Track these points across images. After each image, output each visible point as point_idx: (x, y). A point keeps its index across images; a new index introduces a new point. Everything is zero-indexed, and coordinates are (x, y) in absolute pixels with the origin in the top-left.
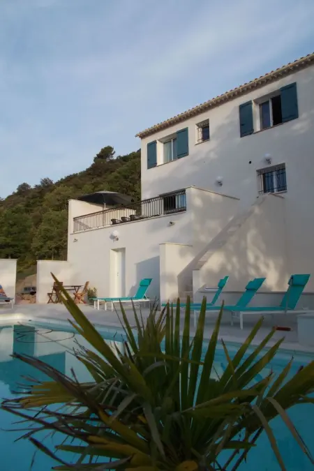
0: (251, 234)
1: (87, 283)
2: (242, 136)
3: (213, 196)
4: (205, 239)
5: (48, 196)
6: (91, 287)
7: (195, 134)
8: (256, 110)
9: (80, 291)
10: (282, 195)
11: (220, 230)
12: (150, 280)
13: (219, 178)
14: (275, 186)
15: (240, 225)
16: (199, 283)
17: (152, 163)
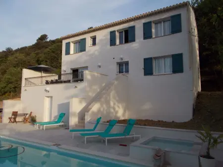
0: (112, 93)
1: (31, 113)
2: (111, 46)
3: (96, 74)
4: (92, 95)
5: (10, 58)
6: (33, 115)
7: (89, 42)
8: (117, 34)
9: (27, 116)
10: (127, 75)
11: (99, 90)
12: (65, 114)
13: (99, 64)
14: (124, 70)
15: (107, 90)
16: (88, 118)
17: (68, 53)
